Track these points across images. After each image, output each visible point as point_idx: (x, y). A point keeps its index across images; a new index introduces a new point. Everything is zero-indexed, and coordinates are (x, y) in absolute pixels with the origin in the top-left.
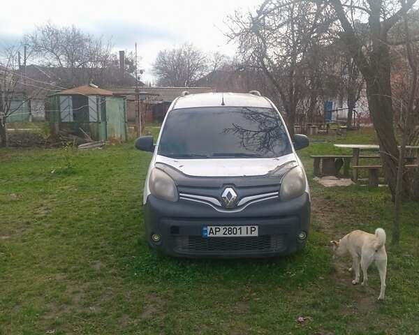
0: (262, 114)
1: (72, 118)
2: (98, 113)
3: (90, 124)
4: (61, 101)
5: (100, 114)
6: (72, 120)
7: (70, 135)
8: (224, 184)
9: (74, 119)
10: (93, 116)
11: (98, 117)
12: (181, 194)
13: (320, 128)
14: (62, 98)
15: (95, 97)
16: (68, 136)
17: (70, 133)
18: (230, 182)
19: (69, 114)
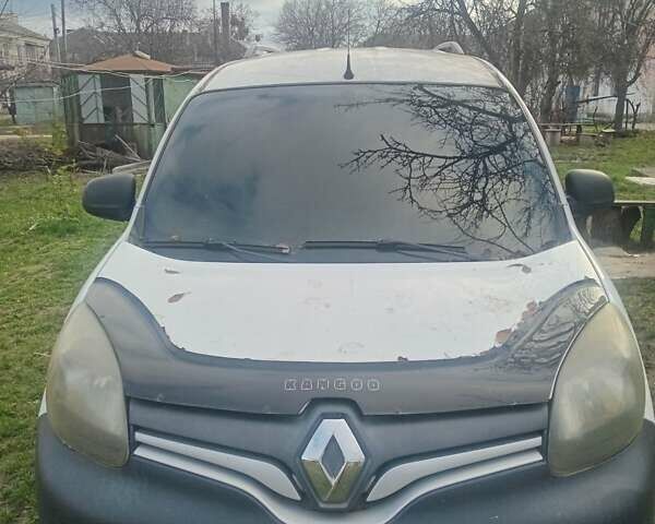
0: (463, 103)
1: (102, 115)
2: (148, 107)
3: (135, 127)
4: (81, 84)
5: (153, 109)
6: (102, 121)
7: (98, 148)
8: (316, 402)
9: (106, 119)
10: (140, 111)
11: (149, 115)
12: (139, 436)
13: (563, 133)
14: (82, 79)
15: (143, 76)
16: (95, 152)
17: (97, 146)
18: (339, 391)
19: (97, 108)
